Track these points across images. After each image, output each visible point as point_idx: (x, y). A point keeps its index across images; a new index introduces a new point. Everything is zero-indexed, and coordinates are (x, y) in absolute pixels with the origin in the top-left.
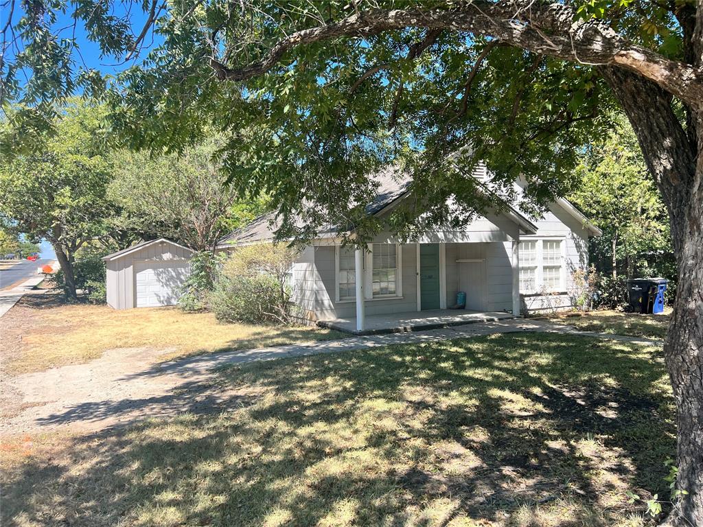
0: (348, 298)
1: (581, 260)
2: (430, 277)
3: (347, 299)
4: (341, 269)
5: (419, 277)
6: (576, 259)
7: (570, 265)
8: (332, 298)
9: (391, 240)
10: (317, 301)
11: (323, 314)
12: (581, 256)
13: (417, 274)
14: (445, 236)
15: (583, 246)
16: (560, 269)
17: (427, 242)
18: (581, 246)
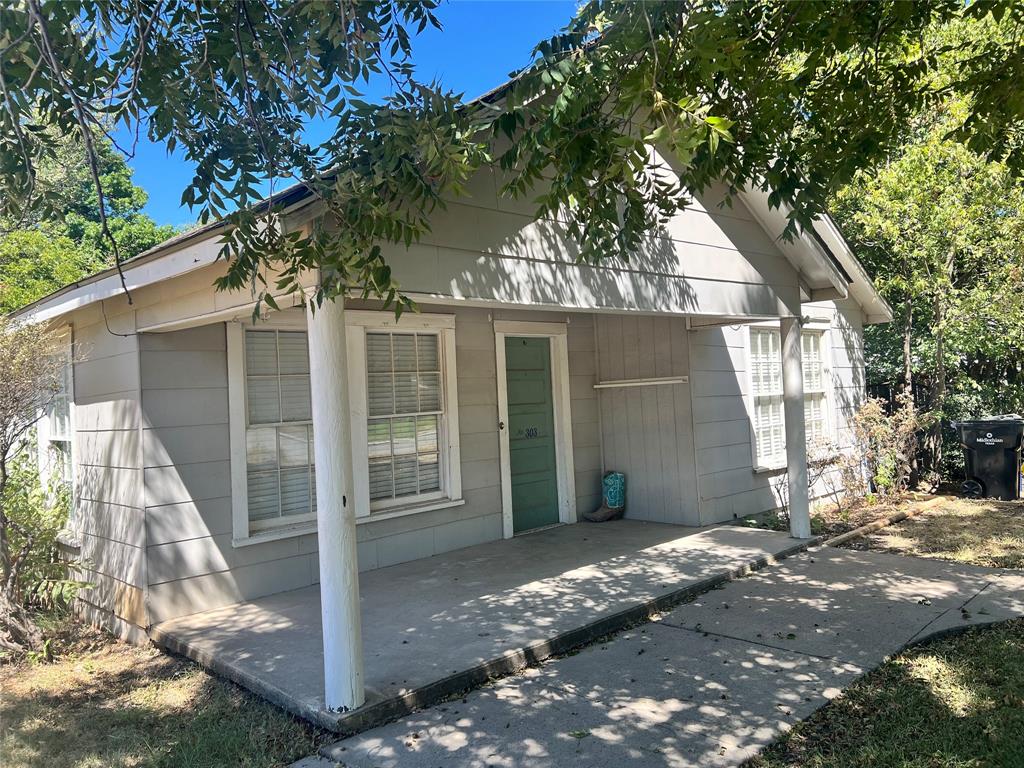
0: (282, 520)
1: (855, 379)
2: (531, 434)
3: (280, 527)
4: (253, 421)
5: (505, 437)
6: (847, 377)
7: (840, 388)
8: (220, 532)
9: (464, 286)
10: (150, 548)
11: (180, 599)
12: (855, 368)
13: (501, 426)
14: (636, 288)
15: (856, 346)
16: (824, 400)
17: (584, 305)
18: (853, 348)
